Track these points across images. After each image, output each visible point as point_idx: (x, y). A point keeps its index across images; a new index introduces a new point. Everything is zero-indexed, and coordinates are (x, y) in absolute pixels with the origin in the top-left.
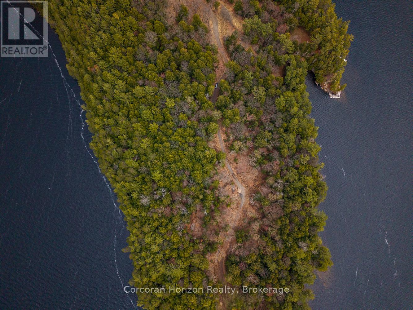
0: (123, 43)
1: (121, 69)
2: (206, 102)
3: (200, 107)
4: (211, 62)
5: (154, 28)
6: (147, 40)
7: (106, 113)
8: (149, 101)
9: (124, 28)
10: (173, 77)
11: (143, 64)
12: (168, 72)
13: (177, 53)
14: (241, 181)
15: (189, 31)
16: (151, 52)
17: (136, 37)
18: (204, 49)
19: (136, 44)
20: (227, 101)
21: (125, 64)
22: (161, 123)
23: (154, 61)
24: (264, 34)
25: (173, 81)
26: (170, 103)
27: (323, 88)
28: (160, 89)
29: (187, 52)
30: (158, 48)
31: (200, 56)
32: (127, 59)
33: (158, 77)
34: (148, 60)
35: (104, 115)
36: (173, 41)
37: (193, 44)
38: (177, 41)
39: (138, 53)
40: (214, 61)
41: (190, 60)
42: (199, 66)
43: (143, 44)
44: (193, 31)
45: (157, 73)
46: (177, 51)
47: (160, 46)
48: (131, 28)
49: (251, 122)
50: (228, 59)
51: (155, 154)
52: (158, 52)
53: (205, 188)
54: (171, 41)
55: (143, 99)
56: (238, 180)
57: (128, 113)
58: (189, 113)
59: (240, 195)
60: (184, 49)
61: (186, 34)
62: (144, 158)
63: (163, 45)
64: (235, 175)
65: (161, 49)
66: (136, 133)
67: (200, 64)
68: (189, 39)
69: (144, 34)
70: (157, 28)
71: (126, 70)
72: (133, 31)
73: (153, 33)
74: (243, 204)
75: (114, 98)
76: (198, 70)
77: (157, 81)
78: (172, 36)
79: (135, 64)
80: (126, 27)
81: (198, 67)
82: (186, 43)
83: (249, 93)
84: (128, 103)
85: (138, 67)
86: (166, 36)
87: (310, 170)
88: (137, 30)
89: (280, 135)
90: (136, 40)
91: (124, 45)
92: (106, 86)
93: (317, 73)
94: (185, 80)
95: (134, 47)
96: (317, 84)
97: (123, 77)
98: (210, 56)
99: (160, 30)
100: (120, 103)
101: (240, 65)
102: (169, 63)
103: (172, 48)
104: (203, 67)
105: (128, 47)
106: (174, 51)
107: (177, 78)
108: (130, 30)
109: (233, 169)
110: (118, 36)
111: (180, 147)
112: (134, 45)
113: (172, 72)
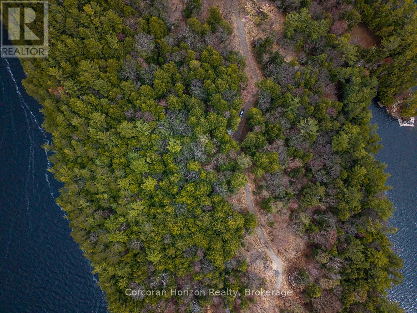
0: (102, 52)
1: (98, 94)
2: (229, 142)
3: (220, 149)
4: (237, 81)
5: (149, 28)
6: (139, 48)
7: (78, 159)
8: (143, 143)
9: (103, 28)
10: (179, 105)
11: (133, 86)
12: (172, 98)
13: (185, 69)
14: (277, 251)
15: (203, 34)
16: (145, 66)
17: (122, 43)
18: (226, 60)
19: (122, 54)
20: (259, 140)
21: (103, 86)
22: (160, 176)
23: (150, 80)
24: (314, 36)
25: (180, 110)
26: (175, 146)
27: (390, 112)
28: (159, 123)
29: (201, 66)
30: (156, 58)
31: (220, 73)
32: (108, 77)
33: (156, 106)
34: (140, 79)
35: (75, 161)
36: (179, 49)
37: (210, 53)
38: (185, 49)
39: (125, 67)
40: (241, 79)
41: (205, 79)
42: (218, 88)
43: (133, 54)
44: (208, 33)
45: (155, 99)
46: (184, 65)
47: (159, 56)
48: (114, 29)
49: (295, 171)
50: (258, 72)
51: (151, 223)
52: (155, 66)
53: (227, 273)
54: (176, 48)
55: (133, 141)
56: (272, 251)
57: (111, 161)
58: (203, 158)
59: (276, 273)
60: (195, 62)
61: (199, 38)
62: (135, 229)
63: (164, 54)
64: (268, 243)
65: (161, 59)
66: (123, 193)
67: (220, 86)
68: (203, 45)
69: (133, 37)
70: (153, 29)
71: (106, 95)
72: (117, 33)
73: (148, 36)
74: (279, 286)
75: (89, 138)
76: (218, 96)
77: (154, 111)
78: (178, 41)
79: (121, 85)
80: (106, 27)
81: (217, 90)
82: (200, 51)
83: (293, 127)
84: (111, 147)
85: (124, 90)
86: (168, 41)
87: (378, 239)
88: (123, 31)
89: (338, 190)
90: (121, 48)
91: (103, 56)
92: (76, 121)
93: (384, 91)
94: (198, 111)
95: (118, 59)
96: (381, 106)
97: (102, 105)
98: (236, 72)
99: (159, 32)
100: (99, 146)
101: (280, 85)
102: (174, 84)
103: (177, 59)
104: (225, 89)
105: (110, 58)
106: (181, 64)
107: (185, 106)
108: (111, 32)
109: (266, 235)
110: (92, 42)
111: (190, 212)
112: (119, 55)
113: (178, 96)
